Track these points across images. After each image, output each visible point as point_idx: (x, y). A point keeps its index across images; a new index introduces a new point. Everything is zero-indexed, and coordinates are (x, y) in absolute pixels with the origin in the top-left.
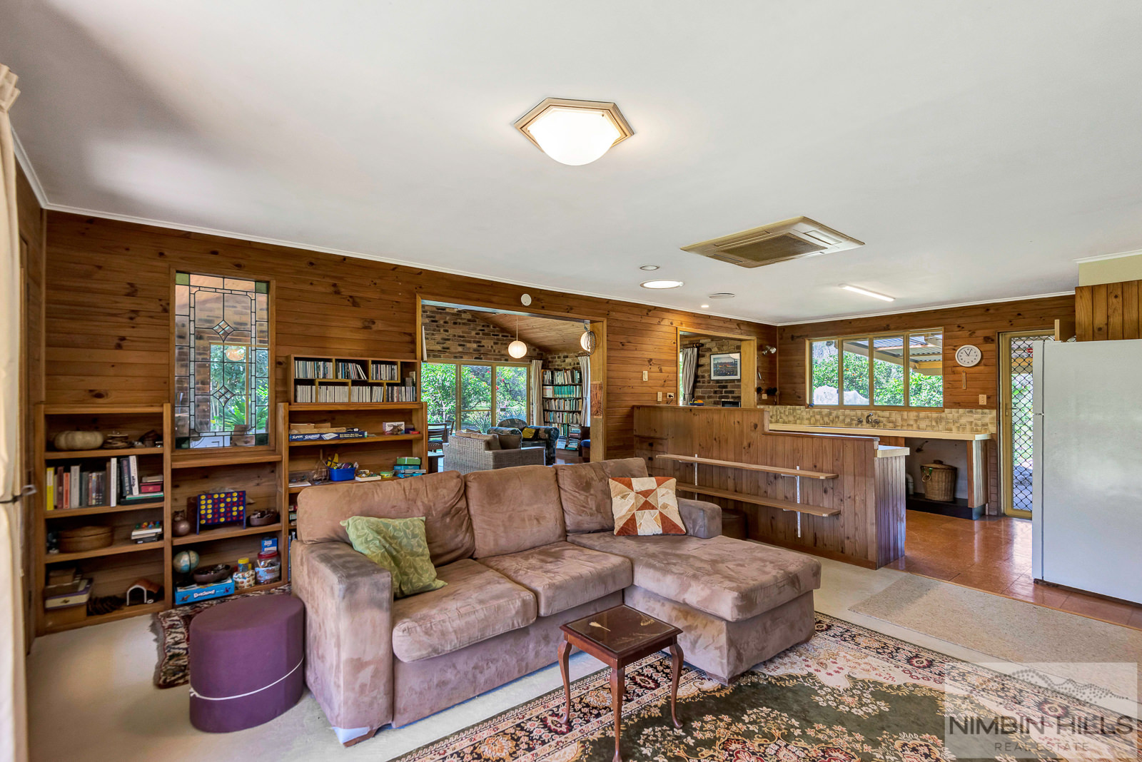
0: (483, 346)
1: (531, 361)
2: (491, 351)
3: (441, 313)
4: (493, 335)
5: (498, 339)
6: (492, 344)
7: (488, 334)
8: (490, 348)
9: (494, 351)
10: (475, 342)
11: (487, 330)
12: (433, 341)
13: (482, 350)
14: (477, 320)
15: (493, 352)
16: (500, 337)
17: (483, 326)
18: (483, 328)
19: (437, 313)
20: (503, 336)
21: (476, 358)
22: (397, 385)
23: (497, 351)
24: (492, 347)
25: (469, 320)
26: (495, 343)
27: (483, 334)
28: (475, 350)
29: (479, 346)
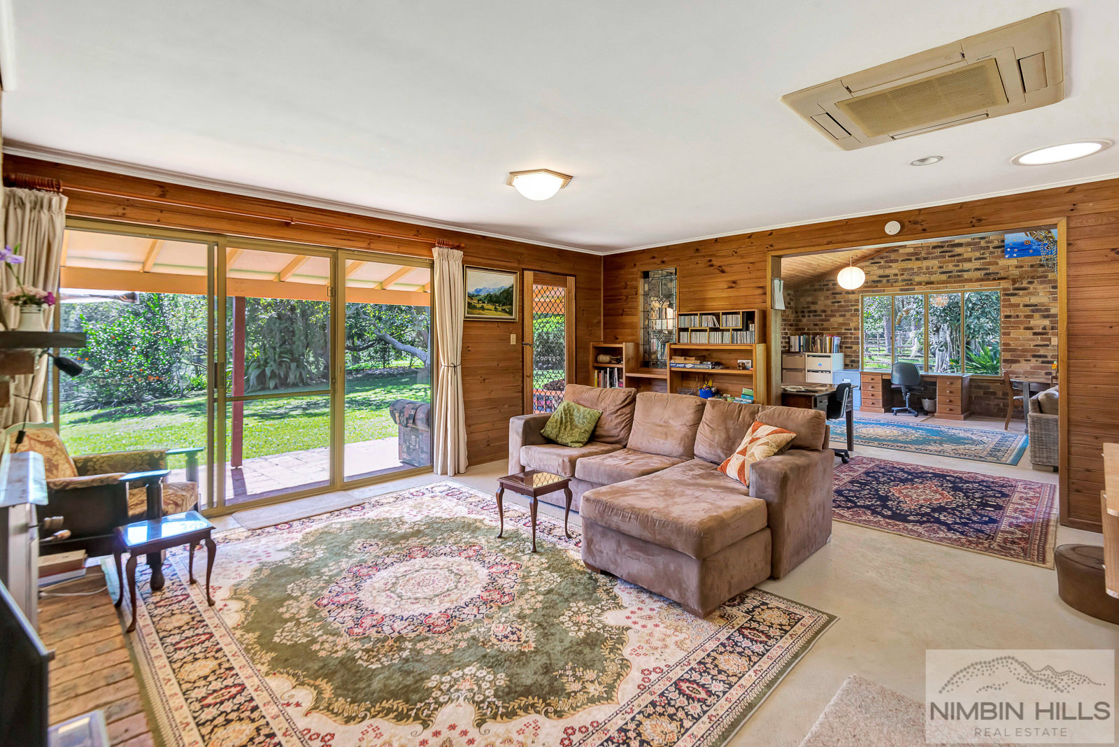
22: (740, 330)
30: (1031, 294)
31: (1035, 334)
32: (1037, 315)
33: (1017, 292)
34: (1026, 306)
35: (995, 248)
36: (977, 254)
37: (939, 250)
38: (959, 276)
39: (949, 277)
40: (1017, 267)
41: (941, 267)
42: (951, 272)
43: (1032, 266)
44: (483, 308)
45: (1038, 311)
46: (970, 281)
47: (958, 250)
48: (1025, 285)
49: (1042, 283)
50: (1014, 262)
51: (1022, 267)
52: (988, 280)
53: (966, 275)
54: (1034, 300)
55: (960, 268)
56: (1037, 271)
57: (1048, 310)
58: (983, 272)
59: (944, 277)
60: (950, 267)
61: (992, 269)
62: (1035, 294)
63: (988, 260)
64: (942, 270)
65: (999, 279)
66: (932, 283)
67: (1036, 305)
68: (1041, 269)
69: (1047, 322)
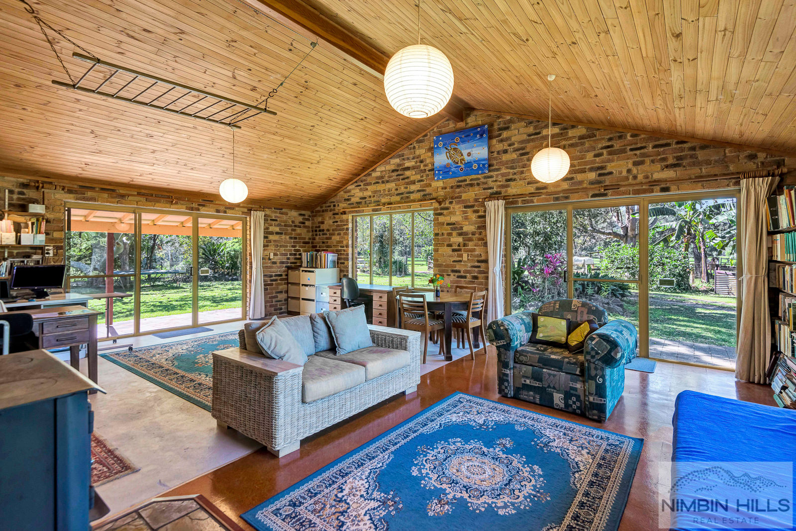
0: (611, 173)
1: (738, 183)
2: (627, 178)
3: (533, 140)
4: (631, 150)
5: (643, 155)
6: (630, 166)
7: (623, 151)
8: (624, 173)
9: (635, 177)
10: (591, 170)
11: (617, 145)
12: (521, 182)
13: (608, 180)
14: (597, 133)
15: (631, 181)
16: (650, 149)
17: (610, 139)
18: (609, 144)
19: (528, 141)
20: (655, 147)
21: (594, 196)
23: (640, 177)
24: (629, 171)
25: (581, 138)
26: (636, 164)
27: (610, 154)
28: (592, 183)
29: (600, 175)
30: (451, 213)
31: (454, 250)
32: (454, 233)
33: (442, 211)
34: (448, 224)
35: (429, 171)
36: (418, 177)
37: (396, 173)
38: (408, 197)
39: (402, 198)
40: (442, 189)
41: (397, 190)
42: (402, 194)
43: (452, 187)
45: (455, 229)
46: (414, 201)
47: (408, 173)
48: (447, 205)
49: (458, 203)
50: (440, 184)
51: (445, 188)
52: (425, 200)
53: (412, 196)
54: (453, 219)
55: (408, 190)
56: (454, 192)
57: (461, 228)
58: (422, 193)
59: (398, 198)
60: (402, 189)
61: (428, 190)
62: (453, 213)
63: (425, 182)
64: (399, 192)
65: (431, 199)
66: (391, 204)
67: (454, 224)
68: (458, 190)
69: (460, 240)
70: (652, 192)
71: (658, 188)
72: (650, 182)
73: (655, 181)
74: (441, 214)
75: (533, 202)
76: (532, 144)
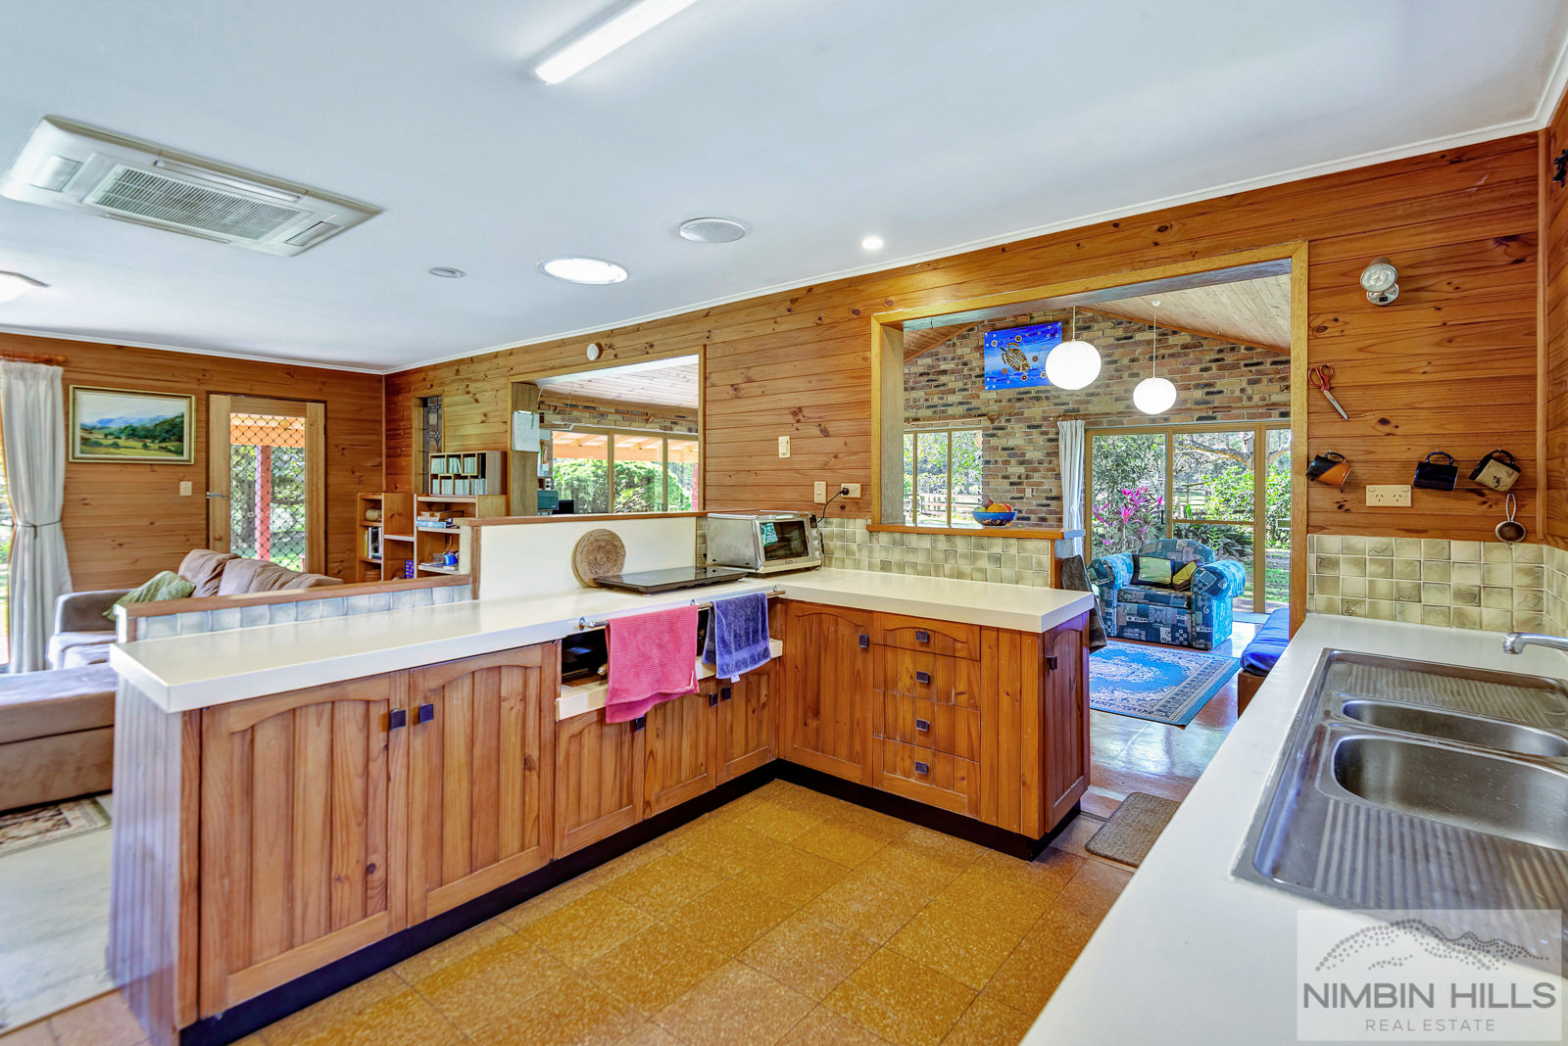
0: (1221, 392)
2: (1240, 399)
3: (1123, 345)
4: (1246, 365)
5: (1259, 372)
6: (1244, 384)
7: (1235, 366)
8: (1237, 393)
9: (1250, 399)
10: (1197, 386)
11: (1229, 358)
12: (1108, 398)
13: (1217, 400)
14: (1205, 342)
15: (1245, 403)
16: (1268, 366)
17: (1220, 351)
18: (1220, 356)
19: (1117, 347)
20: (1274, 363)
21: (1200, 419)
23: (1256, 398)
24: (1243, 390)
25: (1185, 347)
26: (1251, 382)
27: (1220, 368)
28: (1197, 403)
29: (1208, 393)
30: (1008, 434)
31: (1012, 484)
32: (1013, 461)
33: (996, 432)
34: (1004, 449)
35: (976, 377)
36: (960, 385)
37: (926, 378)
38: (943, 411)
39: (935, 412)
40: (996, 402)
41: (927, 400)
42: (935, 406)
43: (1010, 400)
44: (116, 446)
45: (1015, 455)
46: (954, 417)
47: (943, 379)
48: (1003, 424)
49: (1018, 421)
50: (993, 395)
51: (1001, 401)
52: (971, 416)
53: (951, 411)
54: (1011, 443)
55: (944, 401)
56: (1013, 406)
57: (1023, 455)
58: (966, 407)
59: (929, 413)
60: (935, 400)
61: (975, 403)
62: (1012, 435)
63: (970, 392)
64: (929, 403)
65: (979, 416)
66: (918, 420)
67: (1013, 449)
68: (1018, 405)
69: (1022, 470)
70: (1270, 417)
71: (1277, 412)
72: (1267, 405)
73: (1273, 404)
74: (993, 435)
75: (1122, 424)
76: (1121, 350)
